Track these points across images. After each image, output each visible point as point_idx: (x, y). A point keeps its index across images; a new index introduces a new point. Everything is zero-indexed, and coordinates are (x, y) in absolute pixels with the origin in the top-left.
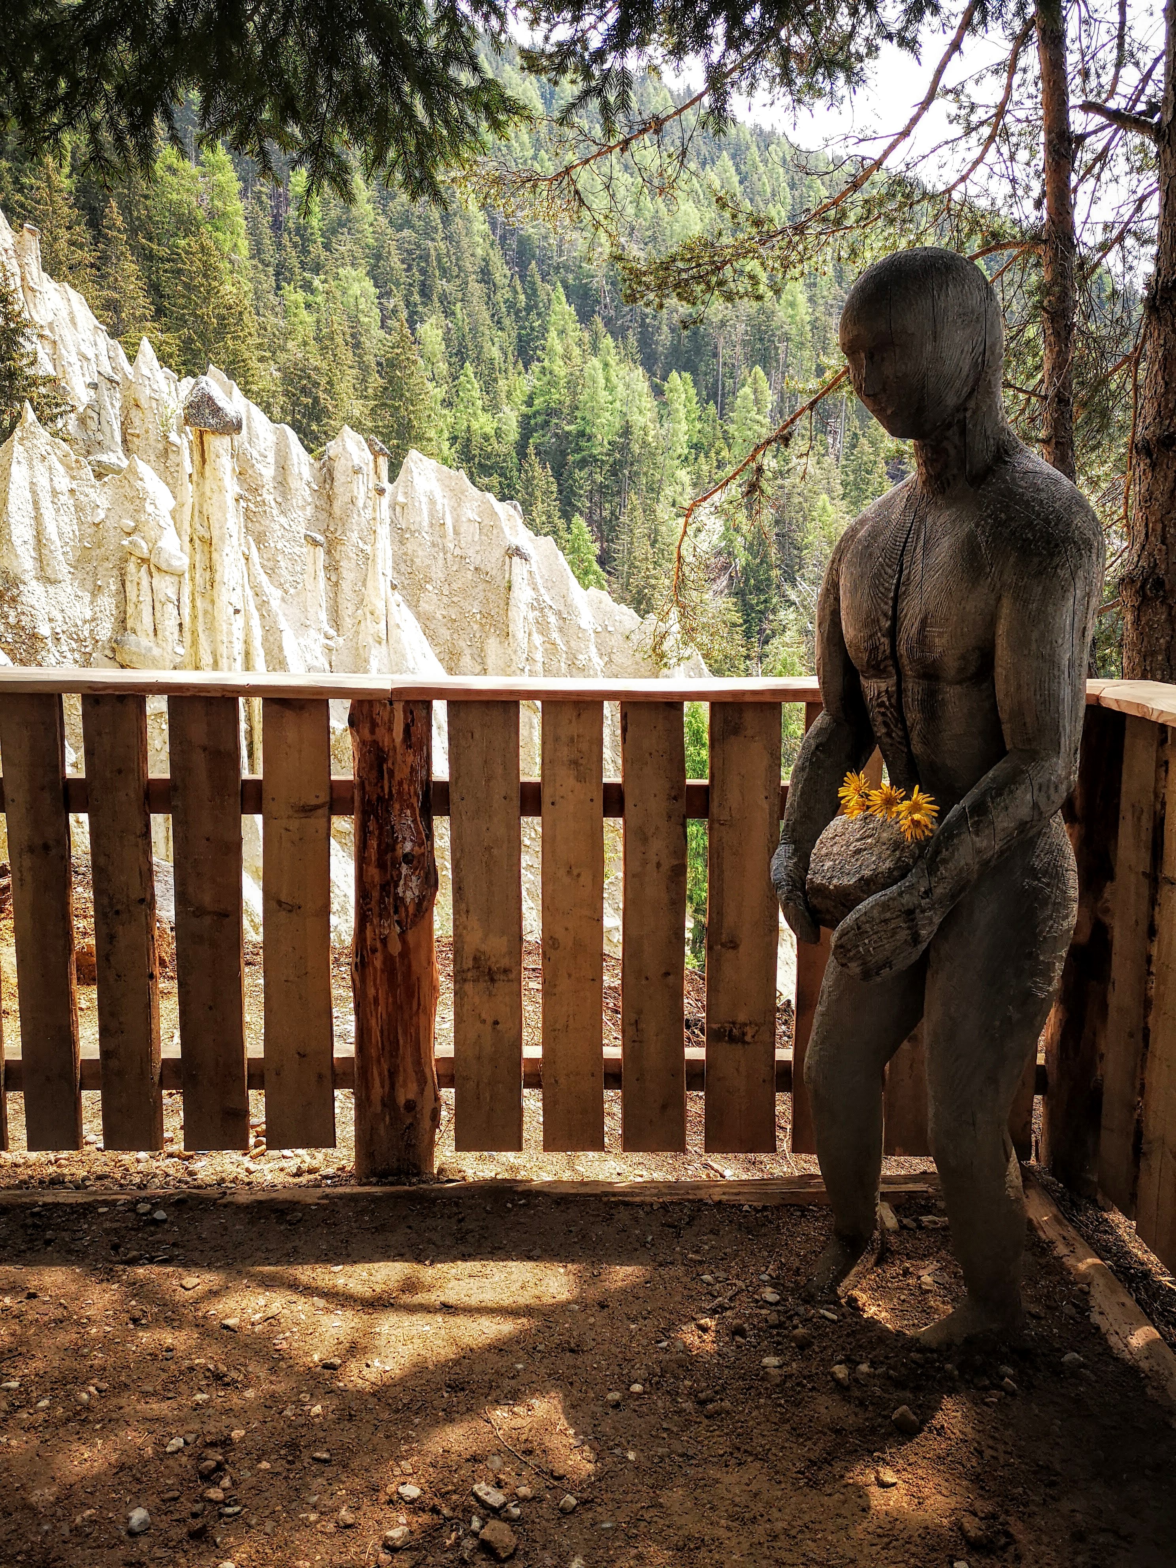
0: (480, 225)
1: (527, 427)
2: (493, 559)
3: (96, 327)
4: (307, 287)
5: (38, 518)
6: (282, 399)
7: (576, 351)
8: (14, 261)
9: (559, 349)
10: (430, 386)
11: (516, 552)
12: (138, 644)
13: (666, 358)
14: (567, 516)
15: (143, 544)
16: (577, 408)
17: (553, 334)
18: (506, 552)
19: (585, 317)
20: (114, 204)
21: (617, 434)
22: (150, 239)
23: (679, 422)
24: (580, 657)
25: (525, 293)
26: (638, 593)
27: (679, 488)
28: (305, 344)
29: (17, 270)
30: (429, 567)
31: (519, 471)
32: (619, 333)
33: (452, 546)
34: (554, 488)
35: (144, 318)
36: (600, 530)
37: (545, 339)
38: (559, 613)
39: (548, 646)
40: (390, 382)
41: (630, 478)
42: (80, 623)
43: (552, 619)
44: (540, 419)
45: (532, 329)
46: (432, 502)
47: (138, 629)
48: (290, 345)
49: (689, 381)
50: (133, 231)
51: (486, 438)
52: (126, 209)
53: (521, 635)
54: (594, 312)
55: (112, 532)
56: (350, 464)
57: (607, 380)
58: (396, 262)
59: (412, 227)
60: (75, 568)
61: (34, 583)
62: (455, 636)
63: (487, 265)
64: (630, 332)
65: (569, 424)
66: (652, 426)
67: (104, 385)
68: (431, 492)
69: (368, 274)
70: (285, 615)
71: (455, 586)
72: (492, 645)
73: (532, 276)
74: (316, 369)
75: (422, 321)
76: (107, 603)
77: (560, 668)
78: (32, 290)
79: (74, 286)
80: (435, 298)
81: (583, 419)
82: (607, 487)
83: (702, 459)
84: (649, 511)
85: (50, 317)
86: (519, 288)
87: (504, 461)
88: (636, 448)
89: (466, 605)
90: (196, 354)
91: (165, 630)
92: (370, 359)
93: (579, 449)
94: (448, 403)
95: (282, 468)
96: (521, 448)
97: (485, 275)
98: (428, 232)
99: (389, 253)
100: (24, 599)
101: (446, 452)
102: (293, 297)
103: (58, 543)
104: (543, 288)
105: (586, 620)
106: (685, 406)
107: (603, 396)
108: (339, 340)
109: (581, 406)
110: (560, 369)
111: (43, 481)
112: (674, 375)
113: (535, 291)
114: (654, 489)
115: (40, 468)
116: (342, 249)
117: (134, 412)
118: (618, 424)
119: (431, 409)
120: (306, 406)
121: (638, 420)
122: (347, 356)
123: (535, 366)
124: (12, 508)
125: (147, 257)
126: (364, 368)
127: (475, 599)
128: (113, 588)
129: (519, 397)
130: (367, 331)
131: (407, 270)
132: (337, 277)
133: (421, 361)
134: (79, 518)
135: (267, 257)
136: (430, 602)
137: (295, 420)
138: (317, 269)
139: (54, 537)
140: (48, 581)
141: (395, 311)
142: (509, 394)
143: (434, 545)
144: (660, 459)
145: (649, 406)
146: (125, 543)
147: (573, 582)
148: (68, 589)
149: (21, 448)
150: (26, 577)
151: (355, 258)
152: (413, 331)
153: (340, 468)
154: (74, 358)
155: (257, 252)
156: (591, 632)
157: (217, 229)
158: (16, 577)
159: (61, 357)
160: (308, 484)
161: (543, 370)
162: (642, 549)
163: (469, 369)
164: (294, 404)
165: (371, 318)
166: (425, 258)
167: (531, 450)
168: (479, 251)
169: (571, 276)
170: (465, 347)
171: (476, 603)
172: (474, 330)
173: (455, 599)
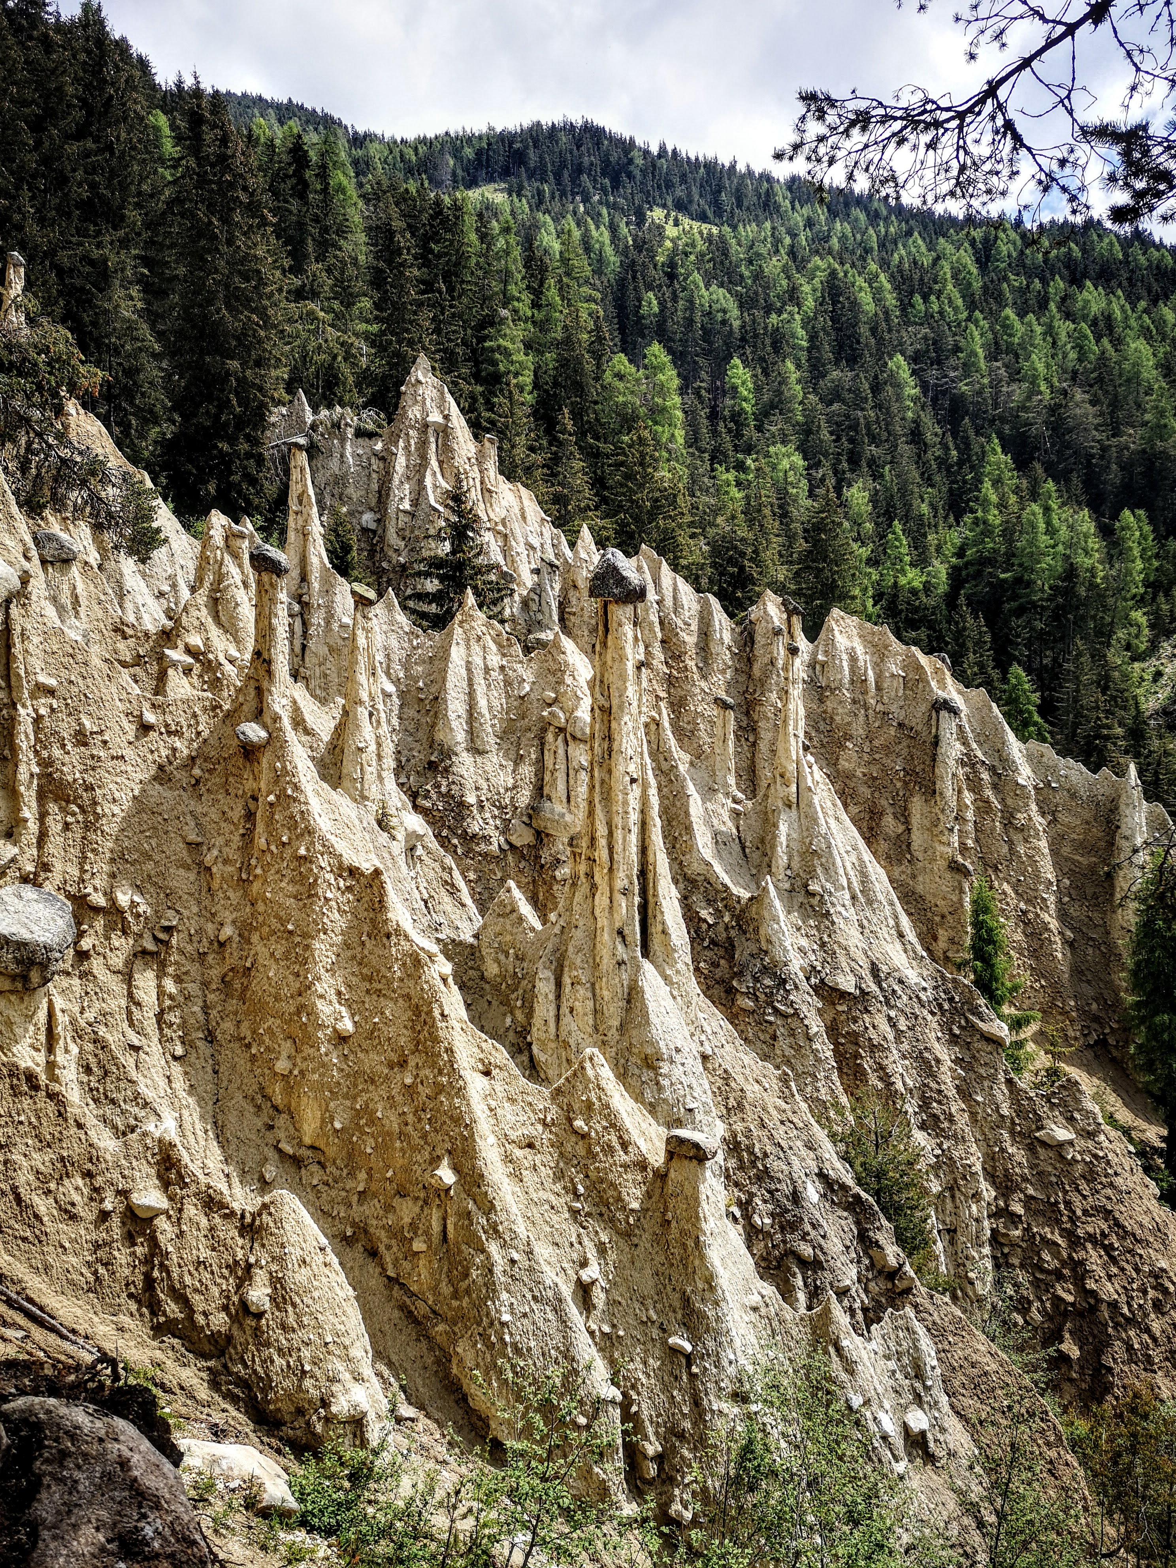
0: (911, 390)
1: (956, 577)
2: (918, 714)
3: (543, 519)
4: (740, 467)
5: (471, 695)
6: (709, 570)
7: (1013, 499)
8: (475, 468)
9: (994, 498)
10: (855, 546)
11: (946, 706)
12: (552, 811)
13: (1116, 496)
14: (1003, 667)
15: (561, 715)
16: (1014, 555)
17: (987, 484)
18: (933, 706)
19: (1022, 464)
20: (566, 411)
21: (1059, 578)
22: (597, 438)
23: (1133, 561)
24: (1019, 815)
25: (957, 448)
26: (1086, 744)
27: (1134, 630)
28: (733, 517)
29: (477, 475)
30: (850, 724)
31: (949, 622)
32: (1060, 476)
33: (873, 702)
34: (988, 638)
35: (588, 508)
36: (1040, 678)
37: (980, 491)
38: (992, 769)
39: (980, 804)
40: (814, 546)
41: (1075, 623)
42: (502, 791)
43: (985, 776)
44: (971, 570)
45: (965, 482)
46: (853, 659)
47: (553, 796)
48: (720, 520)
49: (1143, 517)
50: (581, 434)
51: (914, 592)
52: (577, 415)
53: (949, 793)
54: (1034, 459)
55: (535, 704)
56: (770, 626)
57: (1048, 523)
58: (825, 435)
59: (843, 401)
60: (501, 738)
61: (465, 754)
62: (877, 795)
63: (918, 426)
64: (1075, 474)
65: (1004, 572)
66: (1101, 567)
67: (545, 570)
68: (853, 648)
69: (796, 449)
70: (692, 779)
71: (876, 743)
72: (917, 805)
73: (965, 431)
74: (742, 540)
75: (850, 485)
76: (527, 770)
77: (993, 829)
78: (489, 491)
79: (526, 486)
80: (864, 463)
81: (1021, 565)
82: (1049, 633)
83: (1161, 599)
84: (1098, 656)
85: (504, 513)
86: (951, 445)
87: (933, 614)
88: (1082, 591)
89: (887, 762)
90: (631, 536)
91: (577, 796)
92: (797, 527)
93: (1015, 597)
94: (873, 562)
95: (705, 633)
96: (951, 599)
97: (916, 435)
98: (859, 402)
99: (819, 427)
100: (455, 769)
101: (870, 609)
102: (724, 477)
103: (488, 716)
104: (977, 442)
105: (1025, 775)
106: (1139, 543)
107: (1044, 540)
108: (767, 511)
109: (1019, 552)
110: (994, 517)
111: (478, 660)
112: (1127, 513)
113: (968, 445)
114: (1104, 634)
115: (476, 648)
116: (773, 429)
117: (571, 593)
118: (1059, 567)
119: (856, 568)
120: (732, 575)
121: (1083, 561)
122: (772, 525)
123: (968, 518)
124: (449, 685)
125: (593, 455)
126: (791, 537)
127: (898, 755)
128: (533, 756)
129: (949, 549)
130: (795, 501)
131: (835, 441)
132: (767, 455)
133: (846, 524)
134: (507, 692)
135: (703, 444)
136: (849, 760)
137: (721, 588)
138: (749, 449)
139: (485, 711)
140: (476, 751)
141: (823, 480)
142: (939, 548)
143: (854, 701)
144: (1111, 601)
145: (1097, 546)
146: (545, 713)
147: (1011, 736)
148: (494, 759)
149: (460, 630)
150: (458, 749)
151: (785, 435)
152: (839, 495)
153: (760, 630)
154: (522, 549)
155: (693, 441)
156: (1030, 788)
157: (656, 423)
158: (449, 749)
159: (511, 548)
160: (729, 648)
161: (976, 522)
162: (1091, 697)
163: (898, 526)
164: (721, 574)
165: (800, 490)
166: (855, 427)
167: (962, 600)
168: (910, 414)
169: (1007, 427)
170: (893, 506)
171: (898, 761)
172: (904, 491)
173: (877, 756)
